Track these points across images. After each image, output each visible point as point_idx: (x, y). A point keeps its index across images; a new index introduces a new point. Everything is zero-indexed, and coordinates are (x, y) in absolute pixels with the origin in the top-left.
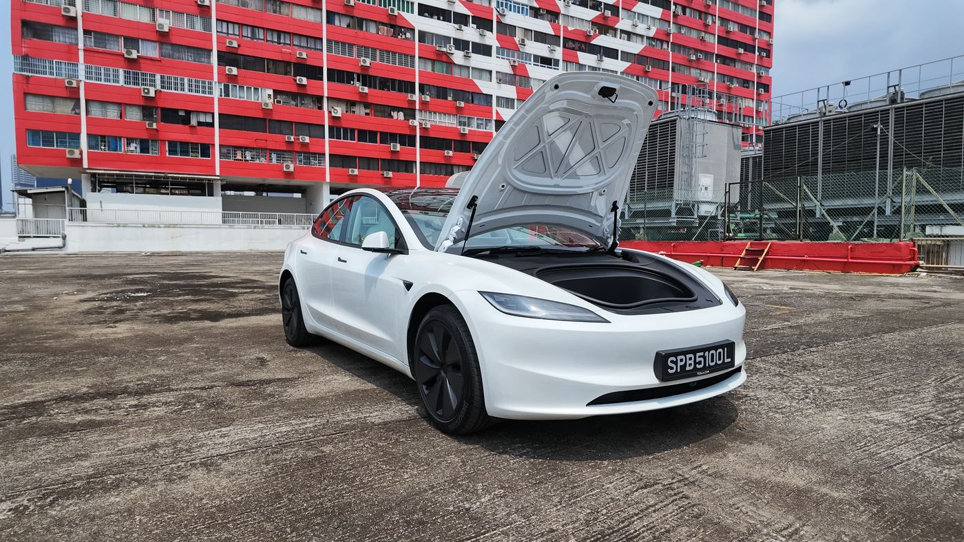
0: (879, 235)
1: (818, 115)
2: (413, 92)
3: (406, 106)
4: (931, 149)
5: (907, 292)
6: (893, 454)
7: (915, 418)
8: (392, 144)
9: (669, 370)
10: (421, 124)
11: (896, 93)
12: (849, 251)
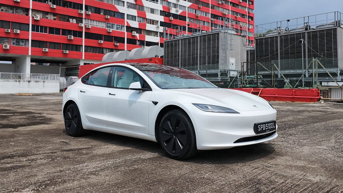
0: (305, 86)
1: (277, 34)
2: (82, 9)
3: (77, 16)
4: (322, 50)
5: (318, 109)
6: (326, 156)
7: (330, 147)
8: (69, 36)
9: (259, 130)
10: (85, 26)
11: (307, 26)
12: (294, 92)
